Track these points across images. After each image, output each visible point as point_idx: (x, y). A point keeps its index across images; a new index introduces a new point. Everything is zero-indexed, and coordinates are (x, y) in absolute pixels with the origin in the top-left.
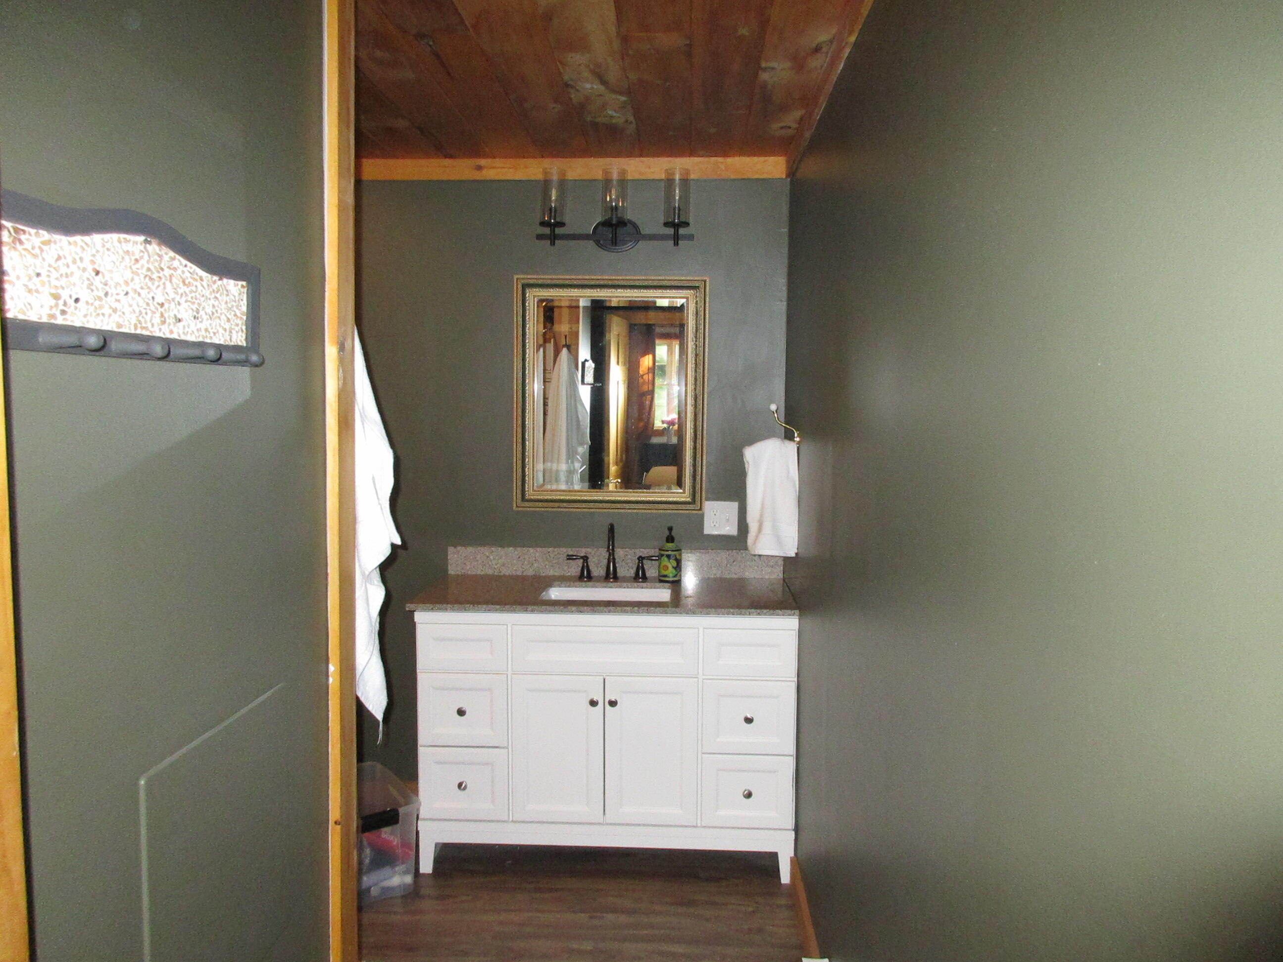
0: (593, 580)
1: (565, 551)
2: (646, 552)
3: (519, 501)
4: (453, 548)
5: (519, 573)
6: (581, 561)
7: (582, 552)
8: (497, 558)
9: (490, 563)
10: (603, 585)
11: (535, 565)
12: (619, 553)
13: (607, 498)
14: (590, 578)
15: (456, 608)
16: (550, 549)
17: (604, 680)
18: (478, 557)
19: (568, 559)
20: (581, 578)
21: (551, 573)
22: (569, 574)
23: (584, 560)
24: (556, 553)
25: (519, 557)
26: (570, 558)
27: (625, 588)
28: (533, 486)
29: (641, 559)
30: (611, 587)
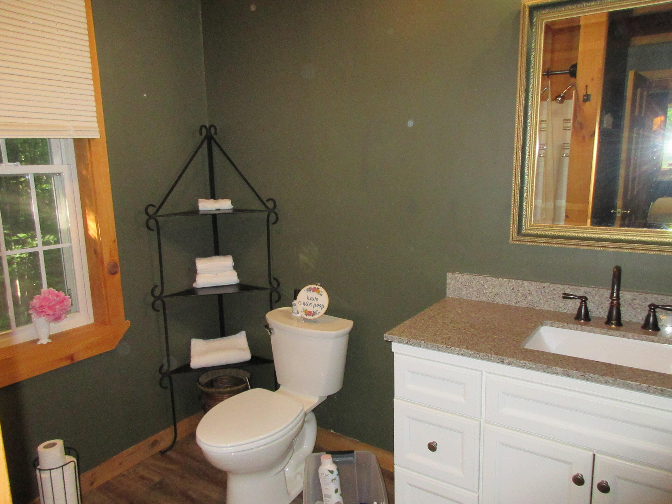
0: (591, 323)
1: (562, 288)
2: (659, 299)
3: (515, 235)
4: (451, 274)
5: (513, 304)
6: (580, 300)
7: (581, 292)
8: (491, 287)
9: (485, 291)
10: (602, 332)
11: (529, 298)
12: (626, 296)
13: (615, 237)
14: (587, 318)
15: (429, 346)
16: (545, 285)
17: (594, 455)
18: (474, 284)
19: (564, 298)
20: (578, 317)
21: (545, 307)
22: (565, 311)
23: (583, 301)
24: (552, 289)
25: (513, 289)
26: (566, 296)
27: (629, 338)
28: (531, 220)
29: (653, 307)
30: (612, 335)
